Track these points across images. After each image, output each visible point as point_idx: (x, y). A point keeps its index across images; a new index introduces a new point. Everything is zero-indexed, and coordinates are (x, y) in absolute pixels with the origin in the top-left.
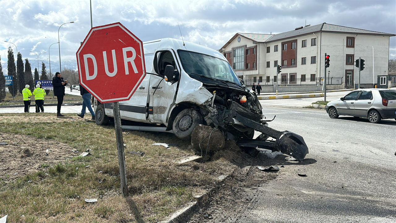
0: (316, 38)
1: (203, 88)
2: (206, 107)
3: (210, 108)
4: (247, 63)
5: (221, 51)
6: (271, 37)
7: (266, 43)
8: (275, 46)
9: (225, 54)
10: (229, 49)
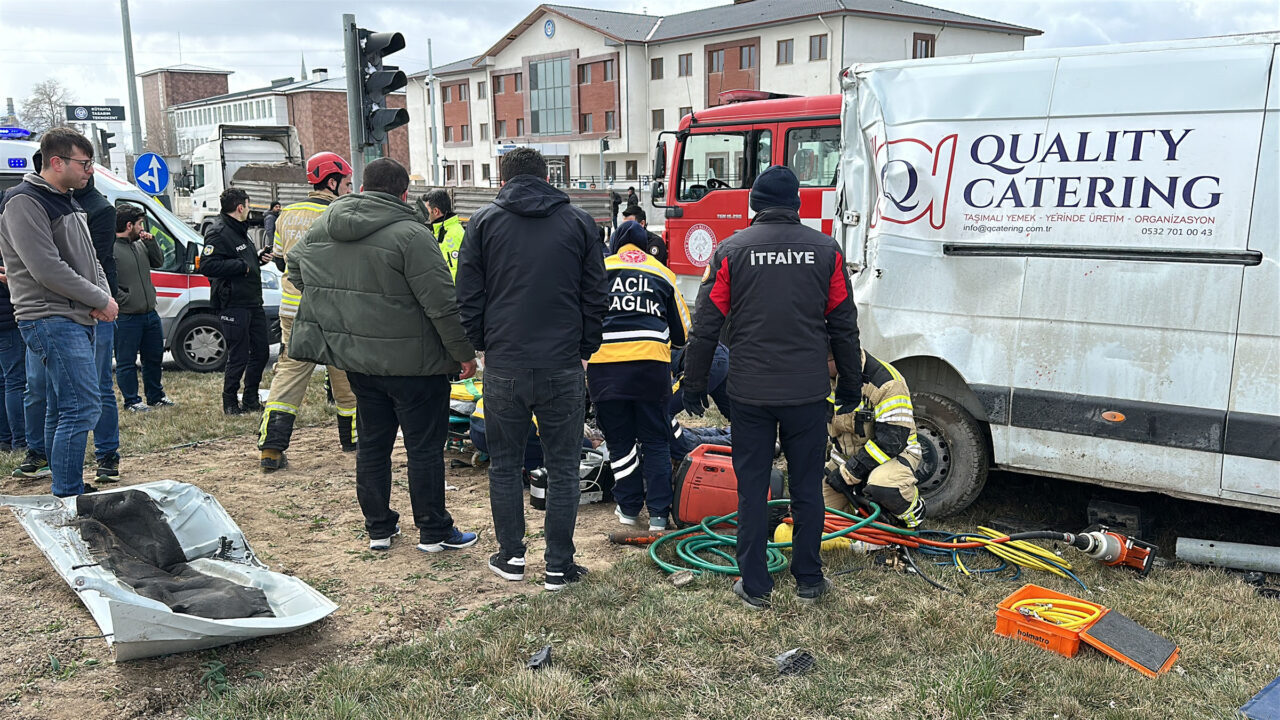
0: (826, 35)
4: (583, 112)
5: (478, 66)
6: (656, 26)
7: (651, 44)
8: (680, 56)
9: (498, 77)
10: (512, 61)
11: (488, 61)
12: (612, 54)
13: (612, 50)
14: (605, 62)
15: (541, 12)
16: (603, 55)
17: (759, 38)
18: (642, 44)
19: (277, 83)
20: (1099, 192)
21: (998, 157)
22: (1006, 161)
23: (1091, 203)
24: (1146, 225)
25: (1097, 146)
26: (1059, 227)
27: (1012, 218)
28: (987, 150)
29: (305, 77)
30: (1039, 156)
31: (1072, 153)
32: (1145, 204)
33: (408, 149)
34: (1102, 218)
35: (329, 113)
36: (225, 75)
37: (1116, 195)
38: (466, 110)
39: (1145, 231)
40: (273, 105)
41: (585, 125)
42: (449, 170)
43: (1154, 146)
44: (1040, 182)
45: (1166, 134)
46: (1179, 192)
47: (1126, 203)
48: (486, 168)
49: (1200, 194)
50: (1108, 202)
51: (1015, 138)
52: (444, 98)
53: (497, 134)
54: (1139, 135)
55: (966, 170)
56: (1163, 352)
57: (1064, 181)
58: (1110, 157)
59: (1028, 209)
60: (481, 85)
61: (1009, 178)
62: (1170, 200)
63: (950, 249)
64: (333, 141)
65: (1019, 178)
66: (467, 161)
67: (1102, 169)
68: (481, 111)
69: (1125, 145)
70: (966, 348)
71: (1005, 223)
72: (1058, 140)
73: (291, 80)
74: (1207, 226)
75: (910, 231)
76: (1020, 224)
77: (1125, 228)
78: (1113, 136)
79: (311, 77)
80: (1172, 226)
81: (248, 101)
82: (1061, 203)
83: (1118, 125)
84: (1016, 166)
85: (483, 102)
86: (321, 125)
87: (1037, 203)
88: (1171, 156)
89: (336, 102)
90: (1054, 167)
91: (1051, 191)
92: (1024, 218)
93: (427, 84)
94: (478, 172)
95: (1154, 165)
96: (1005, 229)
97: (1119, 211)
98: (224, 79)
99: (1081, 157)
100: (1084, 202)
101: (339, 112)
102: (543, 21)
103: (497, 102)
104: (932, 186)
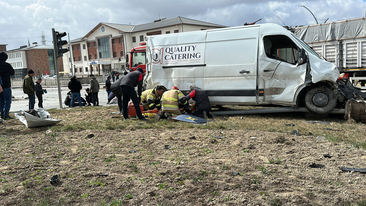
0: (178, 30)
4: (114, 52)
5: (83, 40)
6: (133, 28)
7: (132, 33)
8: (140, 36)
9: (89, 43)
10: (93, 38)
11: (86, 38)
12: (121, 36)
13: (121, 35)
14: (119, 38)
15: (100, 25)
16: (119, 36)
17: (161, 31)
18: (129, 33)
19: (21, 47)
20: (184, 56)
21: (169, 52)
22: (171, 52)
23: (183, 58)
24: (191, 61)
25: (183, 49)
26: (179, 62)
27: (172, 61)
28: (168, 50)
29: (29, 45)
30: (175, 51)
31: (180, 50)
32: (190, 58)
33: (63, 64)
34: (185, 61)
35: (38, 55)
36: (5, 46)
37: (186, 57)
38: (80, 52)
39: (191, 62)
40: (21, 54)
41: (115, 55)
42: (76, 70)
43: (191, 48)
44: (176, 55)
45: (193, 46)
46: (195, 56)
47: (188, 58)
48: (87, 68)
49: (198, 56)
50: (185, 58)
51: (172, 48)
52: (73, 49)
53: (90, 59)
54: (189, 47)
55: (165, 54)
56: (194, 81)
57: (179, 55)
58: (185, 51)
59: (174, 60)
60: (84, 46)
61: (171, 55)
62: (194, 57)
63: (164, 67)
64: (40, 63)
65: (173, 55)
66: (81, 67)
67: (184, 53)
68: (84, 53)
69: (187, 48)
70: (167, 84)
71: (171, 62)
72: (178, 48)
73: (26, 46)
74: (199, 61)
75: (157, 65)
76: (173, 62)
77: (188, 62)
78: (186, 47)
79: (32, 45)
80: (194, 61)
81: (13, 53)
82: (179, 59)
83: (186, 45)
84: (172, 53)
85: (85, 50)
86: (36, 58)
87: (175, 59)
88: (194, 50)
89: (40, 52)
90: (177, 53)
91: (177, 56)
92: (174, 61)
93: (68, 45)
94: (84, 70)
95: (192, 52)
96: (171, 63)
97: (187, 59)
98: (5, 47)
99: (181, 51)
100: (182, 58)
101: (41, 55)
102: (101, 27)
103: (89, 50)
104: (160, 57)
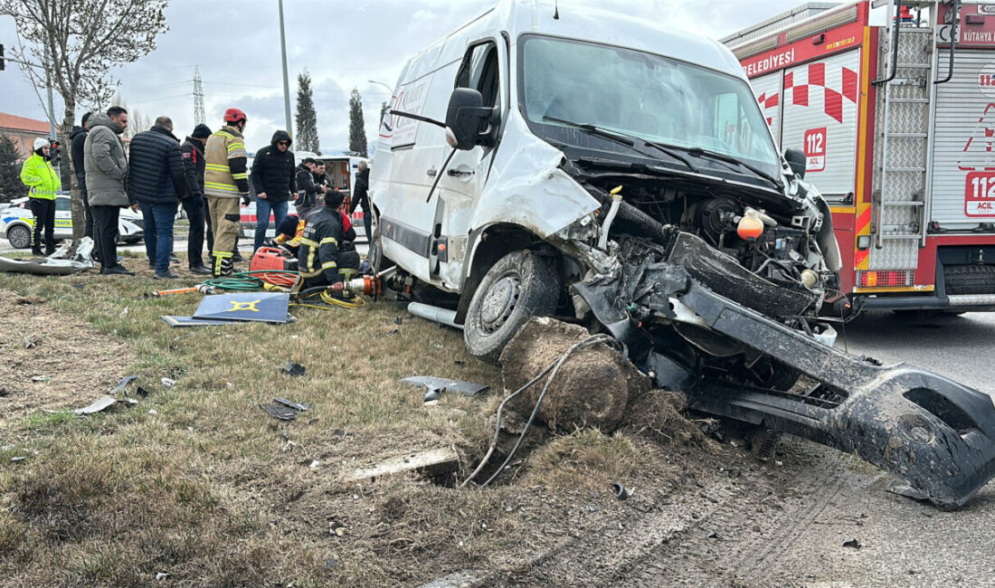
1: (561, 175)
2: (576, 248)
3: (593, 255)
75: (388, 141)
